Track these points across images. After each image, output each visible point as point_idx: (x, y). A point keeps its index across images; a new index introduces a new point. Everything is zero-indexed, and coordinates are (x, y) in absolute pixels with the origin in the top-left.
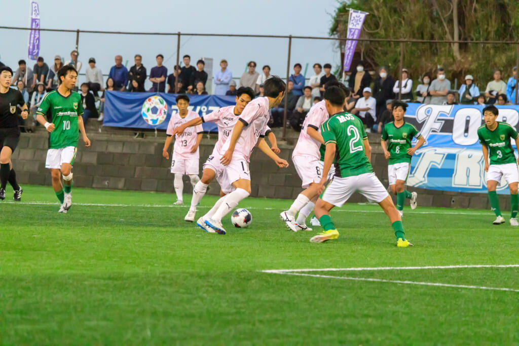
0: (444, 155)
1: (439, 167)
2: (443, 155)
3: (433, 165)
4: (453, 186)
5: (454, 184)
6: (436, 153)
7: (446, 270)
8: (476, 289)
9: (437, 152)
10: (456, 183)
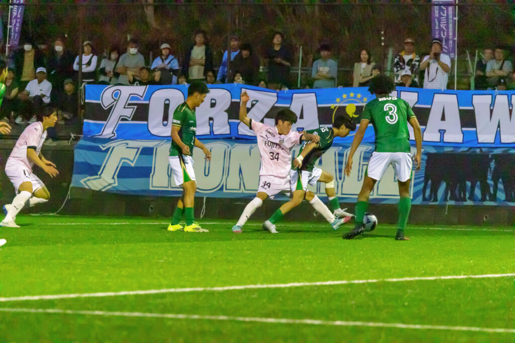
0: (139, 149)
1: (133, 165)
2: (136, 150)
3: (124, 162)
4: (151, 188)
5: (152, 187)
6: (128, 148)
7: (147, 296)
8: (186, 320)
9: (128, 146)
10: (154, 185)
